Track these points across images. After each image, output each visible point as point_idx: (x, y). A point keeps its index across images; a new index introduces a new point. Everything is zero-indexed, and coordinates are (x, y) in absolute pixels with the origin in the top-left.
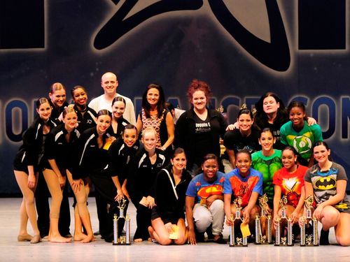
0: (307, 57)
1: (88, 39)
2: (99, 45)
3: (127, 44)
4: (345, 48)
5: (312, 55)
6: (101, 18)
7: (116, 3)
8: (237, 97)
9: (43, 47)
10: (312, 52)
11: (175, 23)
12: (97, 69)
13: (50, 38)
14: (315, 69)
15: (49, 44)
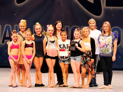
5: (111, 9)
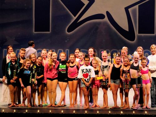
0: (141, 36)
1: (65, 29)
2: (69, 31)
4: (154, 33)
6: (69, 22)
7: (75, 16)
8: (117, 50)
9: (49, 31)
10: (143, 35)
11: (95, 24)
12: (68, 40)
13: (52, 28)
14: (144, 40)
15: (52, 30)
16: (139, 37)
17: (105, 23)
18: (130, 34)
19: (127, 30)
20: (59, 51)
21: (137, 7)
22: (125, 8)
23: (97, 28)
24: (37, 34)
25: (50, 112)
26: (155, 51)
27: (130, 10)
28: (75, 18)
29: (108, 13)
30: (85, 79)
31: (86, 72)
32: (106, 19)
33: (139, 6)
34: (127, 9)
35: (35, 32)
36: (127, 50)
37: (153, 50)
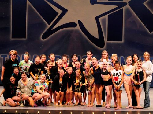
1: (40, 36)
3: (52, 38)
6: (44, 29)
7: (49, 25)
11: (68, 32)
12: (43, 46)
13: (28, 35)
15: (27, 38)
16: (108, 44)
17: (77, 31)
18: (100, 42)
19: (97, 37)
20: (35, 56)
21: (106, 16)
22: (96, 18)
23: (70, 36)
24: (14, 40)
25: (27, 112)
26: (147, 58)
27: (100, 19)
28: (49, 26)
29: (79, 22)
30: (115, 81)
31: (116, 76)
32: (78, 27)
33: (108, 16)
34: (97, 18)
35: (12, 38)
36: (116, 56)
37: (146, 57)
